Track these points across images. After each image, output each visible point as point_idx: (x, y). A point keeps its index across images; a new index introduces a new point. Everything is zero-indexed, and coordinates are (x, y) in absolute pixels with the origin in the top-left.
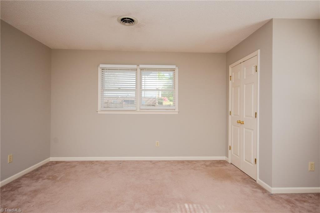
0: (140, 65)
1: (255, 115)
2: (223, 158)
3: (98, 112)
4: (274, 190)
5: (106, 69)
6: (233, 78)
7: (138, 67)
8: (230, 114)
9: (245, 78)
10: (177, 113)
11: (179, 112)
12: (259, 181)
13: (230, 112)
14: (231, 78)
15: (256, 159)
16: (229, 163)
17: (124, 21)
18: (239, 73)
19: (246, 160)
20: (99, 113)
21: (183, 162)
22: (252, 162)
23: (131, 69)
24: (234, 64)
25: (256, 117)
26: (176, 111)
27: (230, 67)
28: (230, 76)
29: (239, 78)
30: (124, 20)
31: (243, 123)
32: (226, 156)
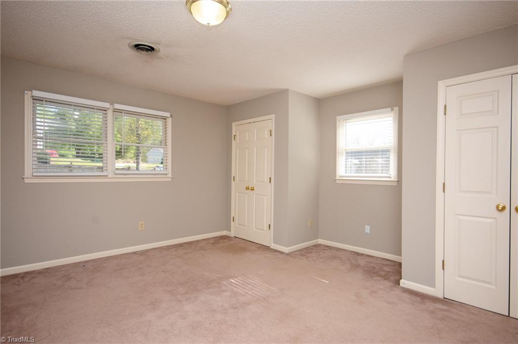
0: (115, 104)
1: (269, 181)
2: (224, 233)
3: (25, 179)
4: (289, 248)
5: (46, 101)
6: (237, 138)
7: (111, 106)
8: (234, 180)
9: (255, 140)
10: (170, 180)
11: (172, 178)
12: (273, 246)
13: (234, 177)
14: (234, 138)
15: (269, 225)
16: (232, 237)
17: (138, 49)
18: (247, 134)
19: (256, 228)
20: (26, 182)
21: (180, 245)
22: (265, 229)
23: (98, 108)
24: (239, 123)
27: (233, 124)
28: (235, 136)
29: (247, 139)
30: (138, 47)
31: (254, 190)
32: (226, 230)
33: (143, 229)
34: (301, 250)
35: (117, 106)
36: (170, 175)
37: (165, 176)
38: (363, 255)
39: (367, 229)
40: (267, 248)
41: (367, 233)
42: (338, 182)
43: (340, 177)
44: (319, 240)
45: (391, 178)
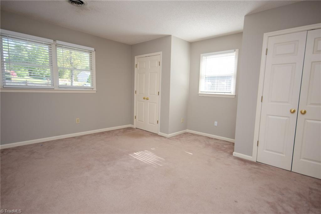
4: (169, 135)
5: (9, 37)
6: (138, 66)
7: (54, 42)
8: (136, 93)
9: (150, 68)
10: (95, 92)
11: (96, 91)
12: (160, 133)
13: (136, 91)
14: (136, 66)
15: (158, 121)
16: (135, 128)
17: (72, 2)
18: (144, 63)
19: (149, 123)
20: (1, 91)
21: (102, 133)
22: (155, 123)
23: (45, 43)
24: (139, 56)
25: (158, 95)
26: (94, 90)
27: (135, 57)
29: (144, 67)
31: (148, 99)
32: (131, 124)
33: (79, 122)
34: (176, 136)
35: (58, 42)
36: (95, 89)
37: (92, 90)
38: (212, 138)
39: (216, 123)
40: (156, 135)
41: (216, 126)
42: (200, 95)
43: (201, 92)
44: (187, 130)
45: (231, 93)
